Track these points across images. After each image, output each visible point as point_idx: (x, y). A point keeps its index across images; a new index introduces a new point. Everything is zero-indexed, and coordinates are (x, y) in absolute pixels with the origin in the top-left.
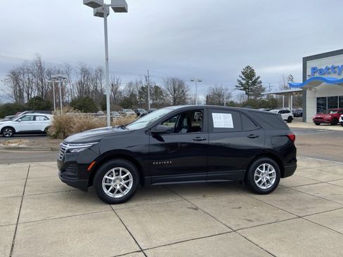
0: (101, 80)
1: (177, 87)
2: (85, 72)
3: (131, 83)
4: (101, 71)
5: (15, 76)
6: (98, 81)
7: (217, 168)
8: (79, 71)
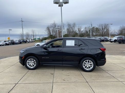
0: (75, 27)
1: (103, 28)
2: (69, 25)
3: (86, 28)
4: (74, 24)
5: (48, 29)
6: (74, 28)
7: (66, 61)
8: (67, 25)
